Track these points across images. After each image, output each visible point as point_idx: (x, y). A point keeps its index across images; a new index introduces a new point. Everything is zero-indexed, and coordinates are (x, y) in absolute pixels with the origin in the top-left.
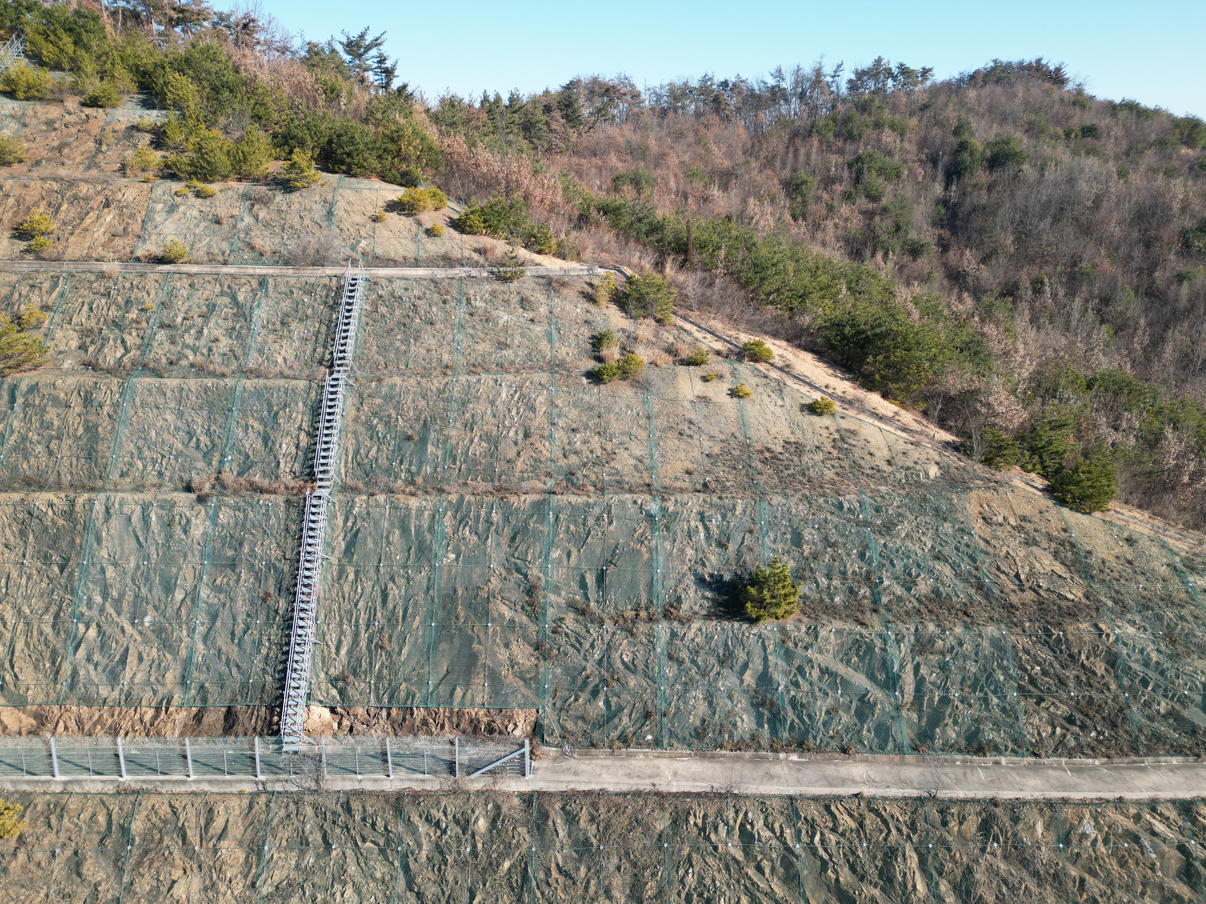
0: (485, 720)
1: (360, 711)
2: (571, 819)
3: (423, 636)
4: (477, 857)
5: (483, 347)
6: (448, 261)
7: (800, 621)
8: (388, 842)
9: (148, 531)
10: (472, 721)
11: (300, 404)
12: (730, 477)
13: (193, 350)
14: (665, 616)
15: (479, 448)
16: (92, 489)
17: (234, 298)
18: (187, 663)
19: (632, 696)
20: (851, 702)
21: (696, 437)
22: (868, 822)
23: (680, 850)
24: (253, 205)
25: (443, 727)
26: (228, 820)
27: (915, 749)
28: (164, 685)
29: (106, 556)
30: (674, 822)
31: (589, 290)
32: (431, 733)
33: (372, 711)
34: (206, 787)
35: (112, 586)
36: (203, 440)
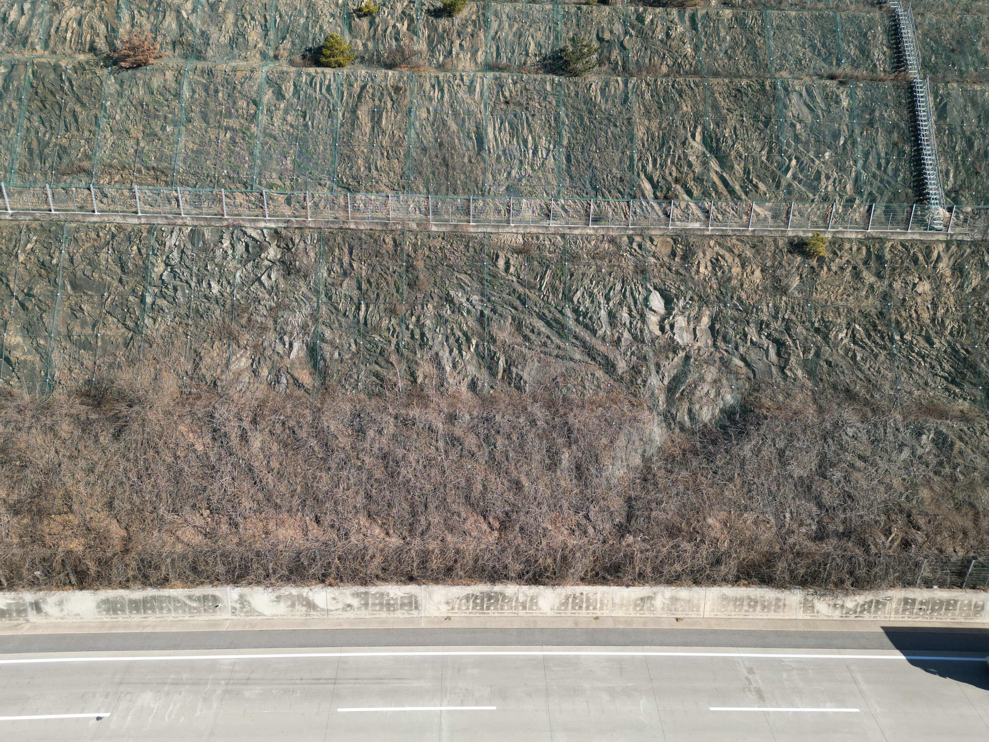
1: (969, 210)
9: (814, 101)
11: (879, 28)
18: (857, 181)
29: (792, 116)
33: (975, 211)
35: (800, 134)
36: (823, 51)
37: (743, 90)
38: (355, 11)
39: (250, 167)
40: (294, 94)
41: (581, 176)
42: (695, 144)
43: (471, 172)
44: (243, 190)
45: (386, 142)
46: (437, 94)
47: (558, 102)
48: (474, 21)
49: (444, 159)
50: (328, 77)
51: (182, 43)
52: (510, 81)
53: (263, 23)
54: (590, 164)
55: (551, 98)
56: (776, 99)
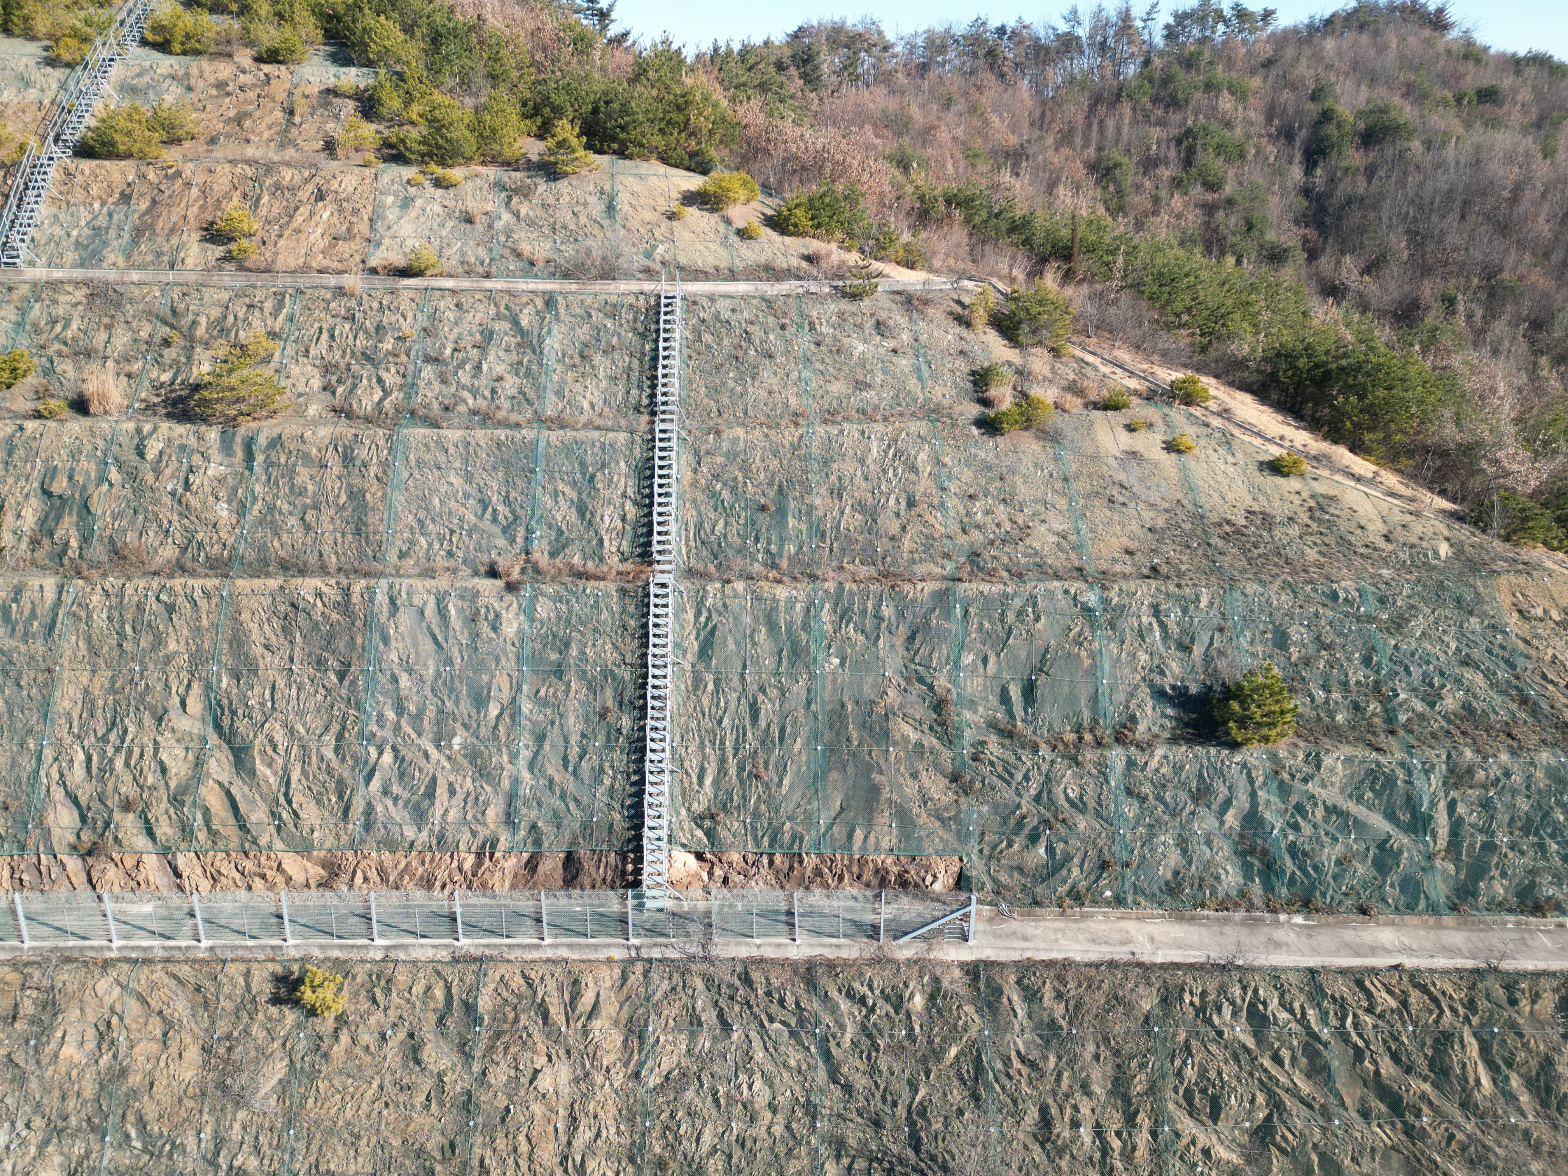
0: (895, 869)
1: (735, 857)
2: (1031, 996)
3: (808, 763)
4: (915, 1041)
5: (837, 388)
6: (771, 272)
7: (1296, 746)
8: (801, 1022)
9: (447, 627)
10: (877, 871)
11: (622, 464)
12: (1184, 558)
13: (470, 391)
14: (1117, 740)
15: (852, 521)
16: (367, 575)
17: (516, 322)
18: (512, 797)
19: (1083, 841)
20: (1368, 849)
21: (1132, 505)
22: (1412, 1000)
23: (1174, 1035)
24: (510, 198)
25: (841, 878)
26: (598, 995)
27: (1454, 908)
28: (485, 824)
29: (396, 660)
30: (1164, 1001)
31: (959, 310)
32: (828, 887)
33: (751, 858)
34: (565, 953)
35: (408, 698)
36: (503, 510)
37: (304, 605)
42: (183, 721)
56: (368, 623)
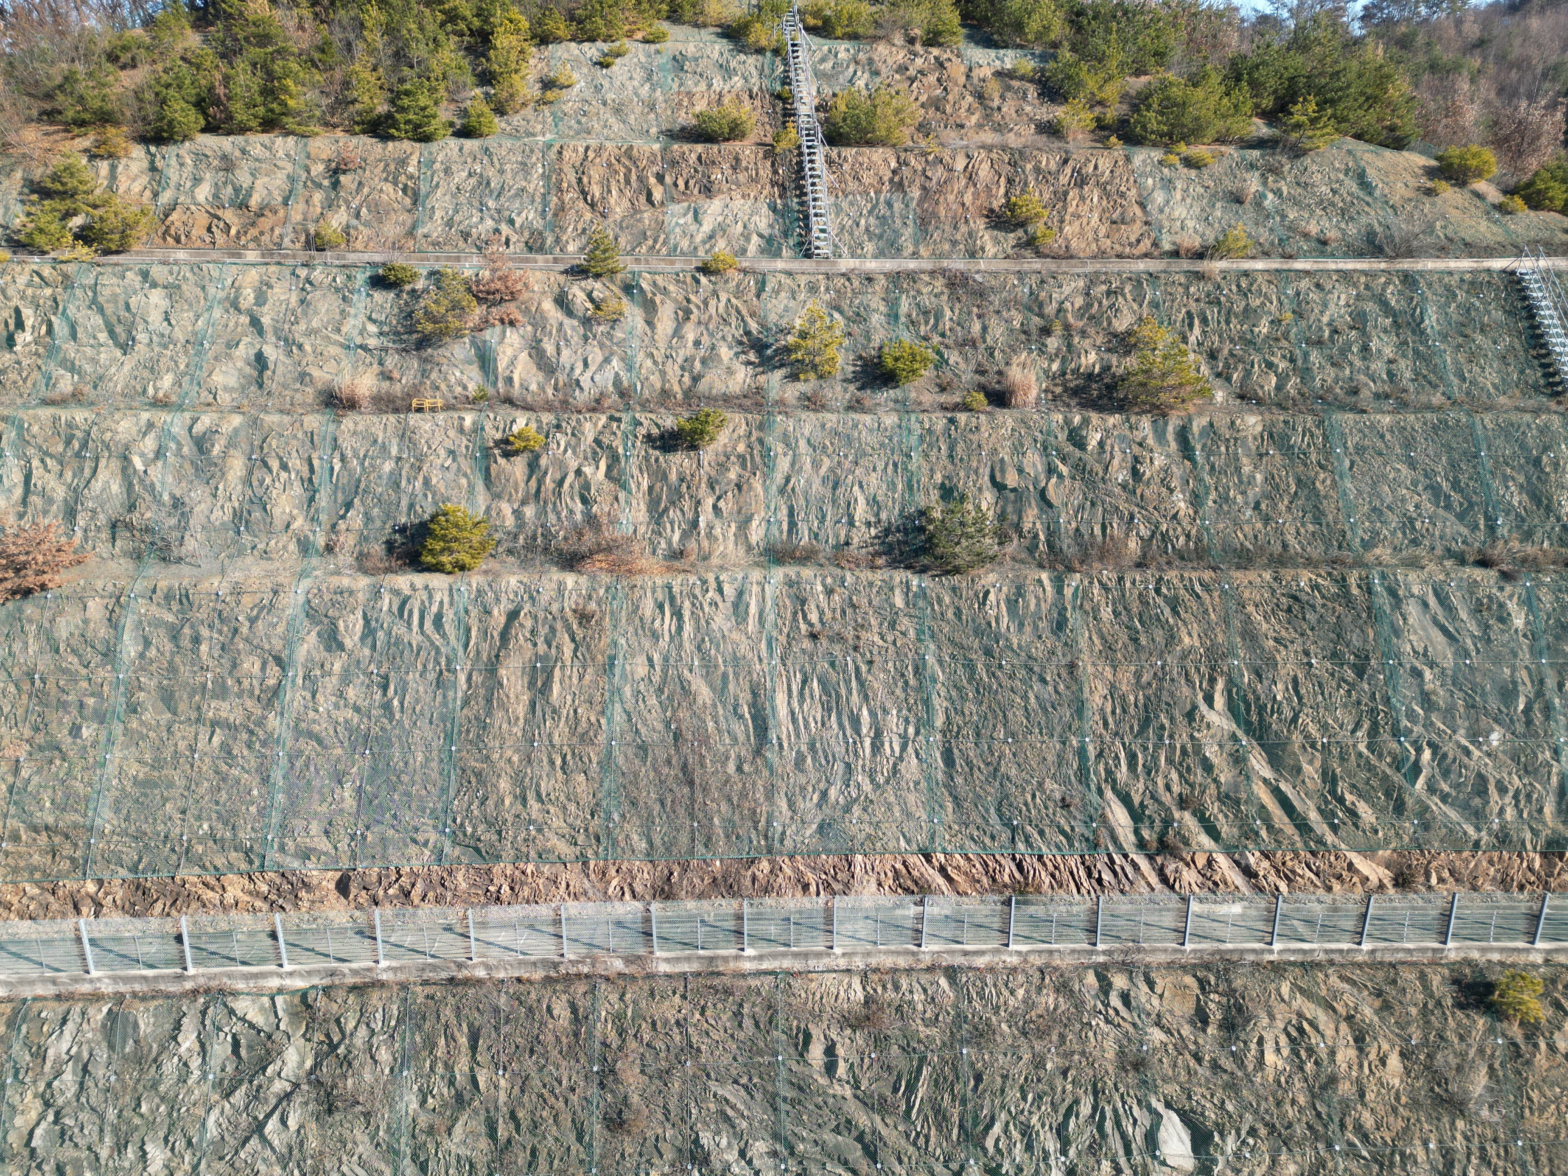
9: (1455, 619)
11: (1563, 446)
13: (1367, 375)
17: (1383, 303)
28: (1544, 822)
29: (1411, 653)
35: (1434, 692)
36: (1455, 497)
37: (1304, 598)
38: (497, 443)
39: (261, 812)
40: (363, 638)
41: (979, 797)
42: (1212, 717)
43: (743, 795)
44: (244, 866)
45: (560, 734)
46: (668, 623)
47: (919, 632)
48: (742, 458)
49: (684, 767)
50: (437, 597)
51: (129, 526)
52: (820, 588)
53: (306, 474)
54: (996, 770)
55: (905, 623)
56: (1373, 614)
